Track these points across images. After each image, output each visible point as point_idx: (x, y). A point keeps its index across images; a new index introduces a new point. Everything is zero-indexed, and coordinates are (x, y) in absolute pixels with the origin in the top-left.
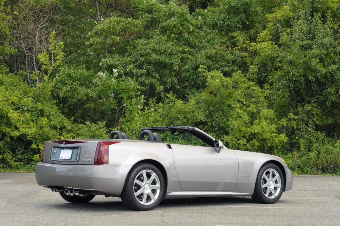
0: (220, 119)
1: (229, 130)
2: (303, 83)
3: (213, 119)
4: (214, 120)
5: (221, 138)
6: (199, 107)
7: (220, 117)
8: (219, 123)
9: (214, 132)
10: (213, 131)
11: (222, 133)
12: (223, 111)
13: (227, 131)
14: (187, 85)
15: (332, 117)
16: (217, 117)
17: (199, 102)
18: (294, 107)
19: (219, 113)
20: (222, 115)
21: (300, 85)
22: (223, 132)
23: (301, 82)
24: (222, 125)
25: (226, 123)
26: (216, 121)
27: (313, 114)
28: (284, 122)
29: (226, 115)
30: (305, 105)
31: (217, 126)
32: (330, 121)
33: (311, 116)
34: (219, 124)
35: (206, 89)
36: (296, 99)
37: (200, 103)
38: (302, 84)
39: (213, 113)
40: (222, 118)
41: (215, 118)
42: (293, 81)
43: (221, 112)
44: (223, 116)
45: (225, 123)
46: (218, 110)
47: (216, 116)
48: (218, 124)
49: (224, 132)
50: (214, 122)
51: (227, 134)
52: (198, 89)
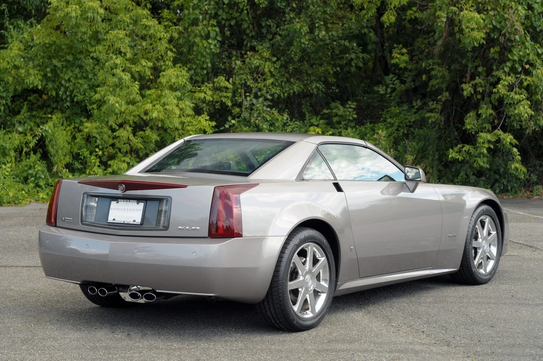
0: (74, 84)
1: (93, 108)
2: (245, 8)
3: (60, 83)
4: (62, 85)
5: (75, 123)
6: (29, 56)
7: (73, 81)
8: (72, 92)
9: (61, 109)
10: (59, 107)
11: (77, 114)
12: (81, 67)
13: (90, 111)
14: (4, 10)
15: (298, 79)
16: (69, 80)
17: (30, 46)
18: (224, 58)
19: (72, 71)
20: (79, 76)
21: (239, 14)
22: (79, 111)
23: (241, 6)
24: (80, 97)
25: (87, 94)
26: (67, 88)
27: (263, 74)
28: (206, 93)
29: (88, 77)
30: (246, 54)
31: (68, 99)
32: (297, 87)
33: (259, 77)
34: (73, 95)
35: (45, 19)
36: (226, 42)
37: (32, 48)
38: (243, 11)
39: (59, 72)
40: (78, 83)
41: (63, 82)
42: (225, 6)
43: (77, 71)
44: (80, 79)
45: (85, 94)
46: (69, 65)
47: (67, 77)
48: (71, 96)
49: (82, 112)
50: (62, 89)
51: (89, 116)
52: (27, 17)
